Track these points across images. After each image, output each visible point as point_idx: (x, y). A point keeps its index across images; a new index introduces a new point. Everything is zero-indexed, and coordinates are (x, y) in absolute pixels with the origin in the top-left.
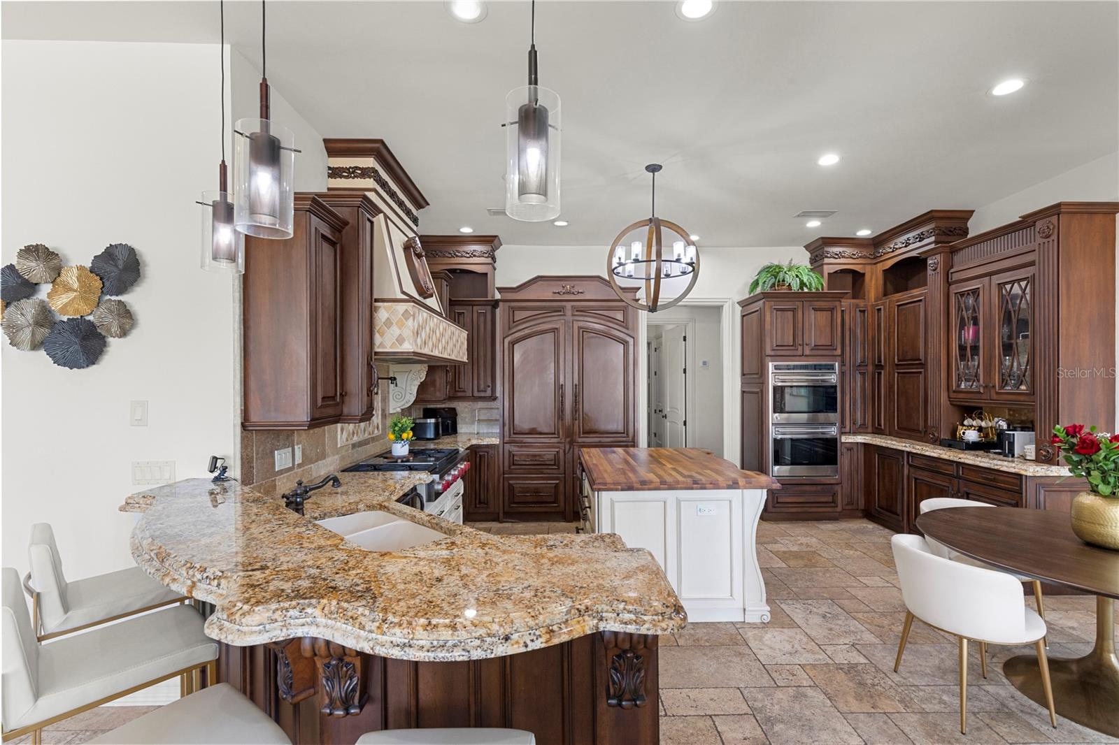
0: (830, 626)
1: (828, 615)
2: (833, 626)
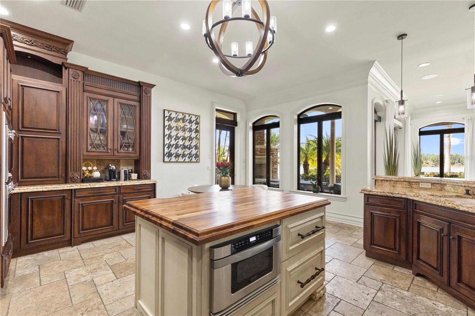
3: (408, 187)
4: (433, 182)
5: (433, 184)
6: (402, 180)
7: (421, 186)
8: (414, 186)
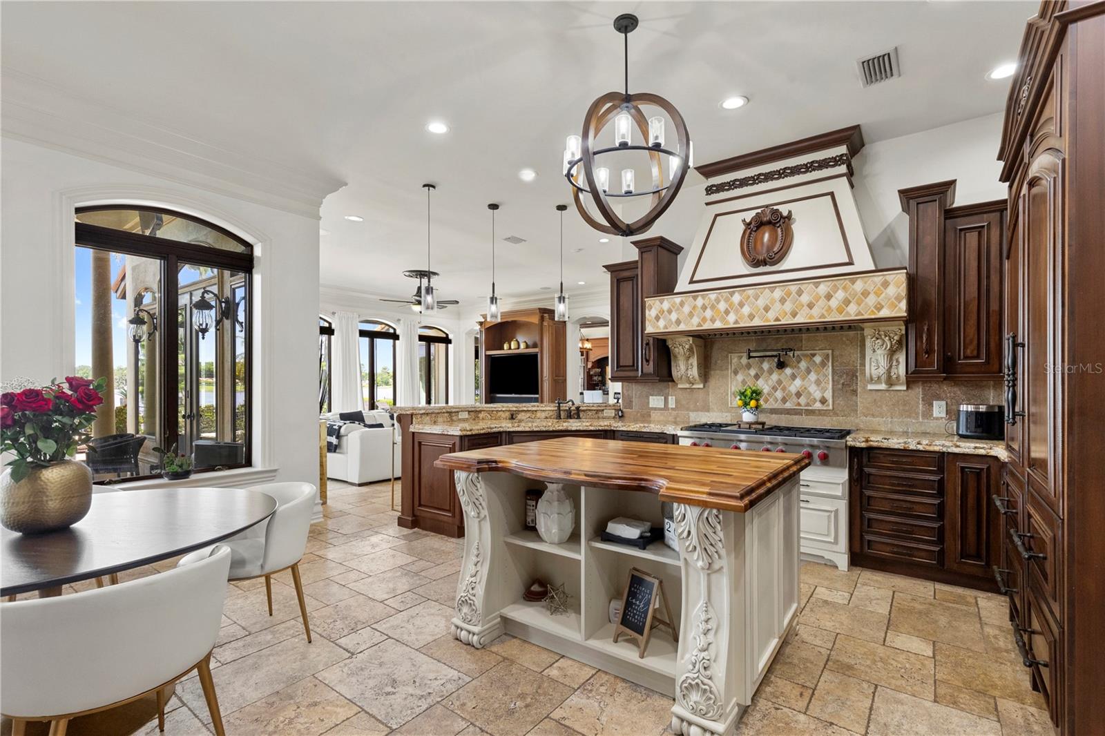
0: (383, 670)
1: (389, 689)
2: (379, 671)
3: (449, 420)
4: (470, 410)
5: (469, 412)
6: (444, 410)
7: (460, 417)
8: (454, 418)
